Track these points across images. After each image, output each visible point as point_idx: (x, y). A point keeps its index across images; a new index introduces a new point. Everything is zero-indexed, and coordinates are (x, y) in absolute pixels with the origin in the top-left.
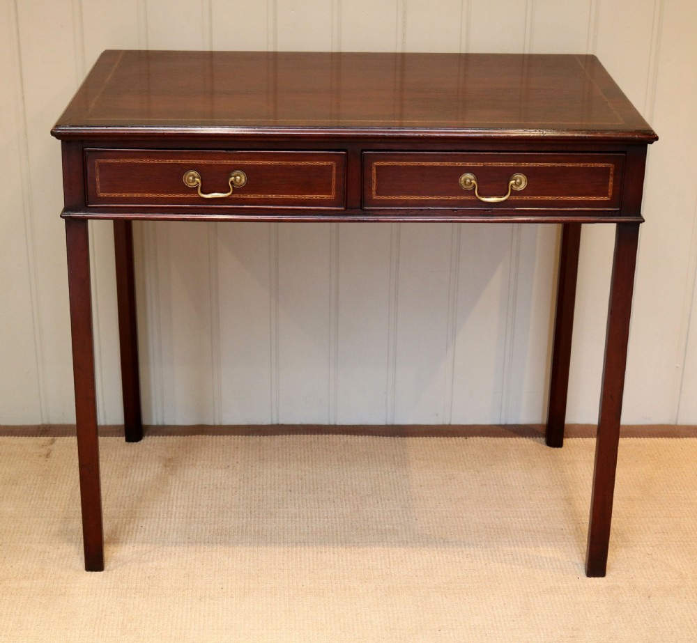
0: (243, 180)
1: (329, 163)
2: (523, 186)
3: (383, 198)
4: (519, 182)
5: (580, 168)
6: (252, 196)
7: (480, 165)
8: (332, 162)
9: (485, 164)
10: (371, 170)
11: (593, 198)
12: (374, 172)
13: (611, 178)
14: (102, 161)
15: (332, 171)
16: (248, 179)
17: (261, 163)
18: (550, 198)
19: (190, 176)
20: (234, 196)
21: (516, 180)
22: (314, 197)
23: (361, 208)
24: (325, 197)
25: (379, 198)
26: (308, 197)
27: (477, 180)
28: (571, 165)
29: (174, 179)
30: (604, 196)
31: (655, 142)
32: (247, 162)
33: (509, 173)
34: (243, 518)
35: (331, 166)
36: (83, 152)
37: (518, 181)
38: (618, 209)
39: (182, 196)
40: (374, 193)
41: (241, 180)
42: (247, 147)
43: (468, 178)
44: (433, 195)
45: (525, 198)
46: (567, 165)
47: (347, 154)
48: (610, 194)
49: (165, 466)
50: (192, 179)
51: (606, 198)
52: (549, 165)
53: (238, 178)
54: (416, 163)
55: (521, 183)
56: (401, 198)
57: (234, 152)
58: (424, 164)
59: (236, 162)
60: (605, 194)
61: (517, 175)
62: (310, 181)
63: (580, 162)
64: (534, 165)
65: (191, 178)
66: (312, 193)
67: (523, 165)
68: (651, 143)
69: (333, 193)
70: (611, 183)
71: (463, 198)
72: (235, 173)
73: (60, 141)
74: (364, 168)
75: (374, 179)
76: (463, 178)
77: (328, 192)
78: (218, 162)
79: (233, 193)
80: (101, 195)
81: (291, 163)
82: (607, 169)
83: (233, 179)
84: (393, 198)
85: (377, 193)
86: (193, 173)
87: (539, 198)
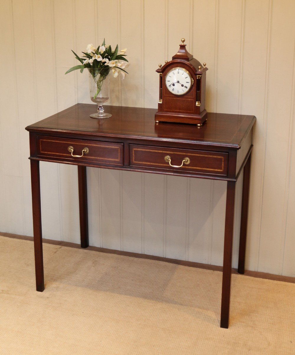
0: (88, 151)
1: (118, 147)
2: (189, 162)
3: (137, 162)
4: (187, 160)
5: (210, 157)
6: (91, 157)
7: (172, 153)
9: (174, 153)
10: (132, 151)
11: (216, 170)
12: (133, 152)
13: (223, 163)
14: (42, 140)
15: (118, 150)
16: (90, 151)
17: (94, 145)
18: (199, 168)
20: (84, 157)
21: (185, 160)
23: (129, 166)
24: (116, 160)
25: (135, 162)
27: (171, 158)
28: (207, 156)
29: (65, 149)
32: (89, 145)
33: (183, 157)
36: (36, 136)
38: (226, 175)
39: (67, 155)
40: (134, 160)
41: (87, 151)
42: (90, 139)
43: (168, 157)
44: (155, 163)
45: (189, 167)
46: (205, 156)
47: (124, 145)
48: (223, 169)
49: (93, 263)
51: (221, 171)
52: (198, 155)
53: (86, 150)
54: (149, 150)
55: (187, 161)
56: (143, 163)
57: (85, 140)
58: (152, 151)
59: (86, 144)
60: (221, 169)
61: (186, 158)
62: (111, 153)
63: (210, 155)
64: (193, 155)
65: (70, 149)
66: (111, 158)
67: (188, 154)
69: (119, 159)
70: (223, 165)
71: (166, 165)
72: (85, 148)
73: (29, 132)
74: (130, 150)
75: (134, 155)
76: (166, 157)
77: (117, 158)
78: (80, 144)
79: (83, 155)
80: (42, 152)
81: (104, 146)
82: (221, 159)
83: (84, 150)
84: (141, 163)
85: (135, 161)
86: (72, 147)
87: (195, 168)
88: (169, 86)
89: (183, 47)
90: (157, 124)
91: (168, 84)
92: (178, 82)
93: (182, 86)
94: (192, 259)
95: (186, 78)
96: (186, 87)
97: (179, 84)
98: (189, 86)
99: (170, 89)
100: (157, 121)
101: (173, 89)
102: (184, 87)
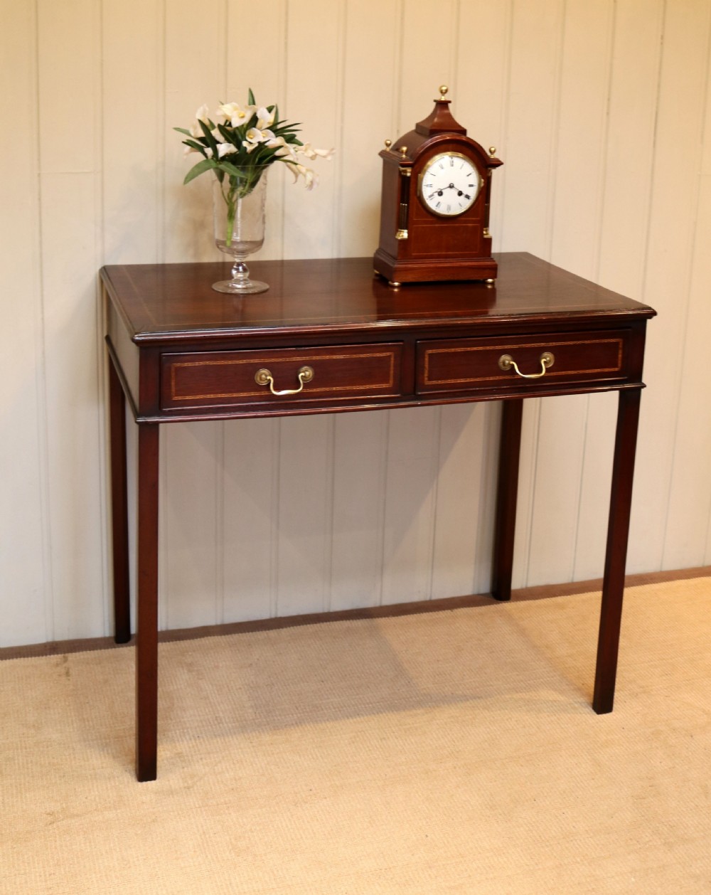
0: (311, 375)
1: (388, 354)
2: (551, 364)
3: (434, 382)
5: (596, 344)
6: (320, 390)
7: (515, 347)
8: (391, 353)
9: (520, 345)
10: (424, 358)
11: (607, 370)
12: (427, 359)
13: (620, 352)
14: (179, 365)
15: (390, 361)
16: (315, 373)
17: (327, 357)
18: (573, 372)
19: (262, 374)
20: (305, 390)
21: (545, 358)
22: (374, 386)
23: (414, 394)
24: (384, 386)
25: (430, 382)
26: (368, 387)
27: (515, 360)
28: (589, 342)
29: (247, 379)
31: (655, 318)
32: (315, 358)
33: (539, 353)
35: (390, 356)
36: (160, 357)
37: (548, 359)
38: (626, 378)
39: (252, 394)
40: (426, 379)
41: (309, 375)
42: (316, 343)
43: (506, 359)
44: (476, 377)
46: (586, 342)
47: (404, 345)
48: (620, 365)
50: (265, 376)
51: (616, 369)
53: (307, 373)
54: (463, 350)
55: (550, 361)
56: (449, 382)
57: (303, 348)
58: (469, 349)
59: (304, 358)
60: (616, 366)
61: (546, 354)
62: (370, 372)
63: (596, 339)
64: (559, 343)
65: (263, 376)
66: (372, 383)
67: (550, 344)
68: (650, 318)
69: (391, 382)
70: (620, 356)
71: (501, 378)
72: (304, 369)
74: (418, 356)
75: (427, 365)
76: (501, 360)
77: (387, 382)
78: (288, 360)
79: (303, 387)
80: (176, 398)
81: (354, 356)
82: (617, 344)
83: (302, 374)
84: (443, 382)
85: (429, 380)
86: (265, 371)
87: (563, 373)
88: (430, 196)
89: (442, 105)
90: (396, 290)
91: (427, 192)
92: (451, 186)
93: (460, 194)
94: (389, 600)
95: (468, 176)
96: (467, 197)
97: (453, 190)
98: (473, 193)
99: (432, 204)
100: (396, 284)
101: (439, 203)
102: (462, 197)
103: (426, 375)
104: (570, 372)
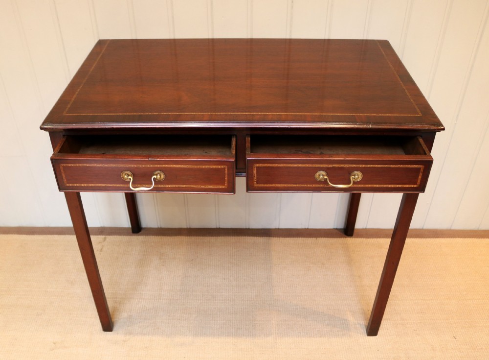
0: (162, 177)
1: (222, 167)
2: (359, 180)
3: (261, 186)
5: (400, 168)
6: (170, 186)
7: (330, 166)
8: (225, 166)
9: (334, 165)
10: (252, 169)
11: (407, 186)
12: (255, 170)
13: (421, 174)
14: (65, 165)
16: (166, 176)
17: (174, 166)
18: (377, 186)
19: (125, 174)
21: (354, 176)
22: (212, 186)
24: (221, 187)
25: (258, 185)
26: (208, 186)
27: (328, 175)
28: (394, 166)
30: (414, 184)
32: (164, 166)
33: (350, 172)
34: (198, 300)
35: (224, 168)
37: (357, 177)
40: (254, 183)
41: (160, 177)
43: (321, 174)
44: (296, 184)
46: (392, 166)
48: (418, 183)
51: (415, 186)
52: (379, 166)
54: (285, 165)
55: (357, 179)
56: (274, 185)
58: (290, 165)
59: (156, 166)
60: (416, 184)
61: (356, 172)
63: (401, 164)
64: (368, 166)
65: (126, 177)
67: (360, 166)
69: (226, 184)
70: (420, 177)
71: (317, 186)
72: (157, 173)
75: (255, 174)
76: (318, 174)
77: (222, 184)
78: (144, 166)
80: (68, 185)
81: (195, 166)
82: (420, 168)
83: (155, 177)
84: (269, 185)
85: (257, 183)
87: (370, 185)
103: (255, 179)
104: (375, 186)
